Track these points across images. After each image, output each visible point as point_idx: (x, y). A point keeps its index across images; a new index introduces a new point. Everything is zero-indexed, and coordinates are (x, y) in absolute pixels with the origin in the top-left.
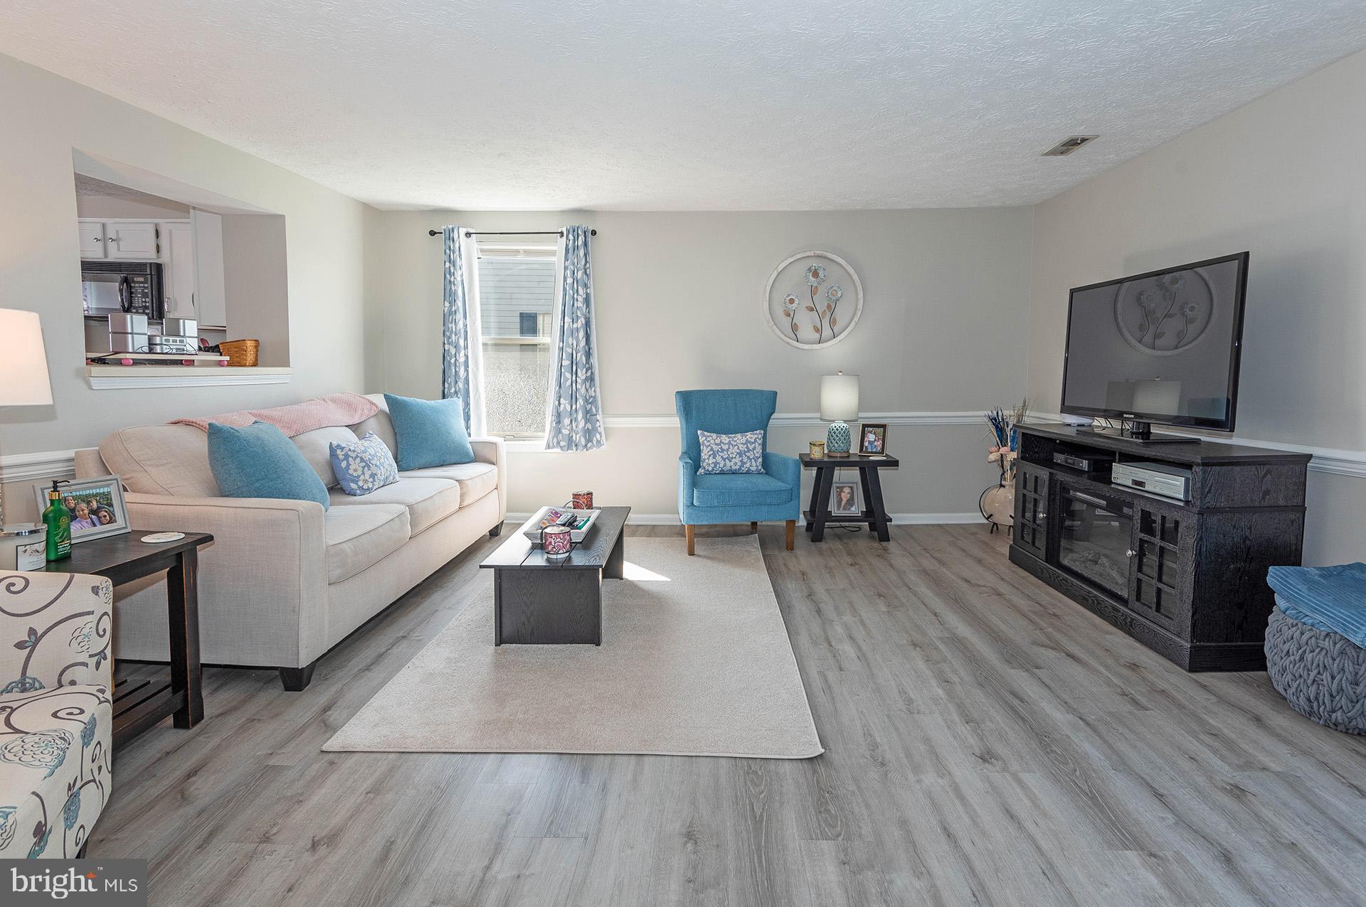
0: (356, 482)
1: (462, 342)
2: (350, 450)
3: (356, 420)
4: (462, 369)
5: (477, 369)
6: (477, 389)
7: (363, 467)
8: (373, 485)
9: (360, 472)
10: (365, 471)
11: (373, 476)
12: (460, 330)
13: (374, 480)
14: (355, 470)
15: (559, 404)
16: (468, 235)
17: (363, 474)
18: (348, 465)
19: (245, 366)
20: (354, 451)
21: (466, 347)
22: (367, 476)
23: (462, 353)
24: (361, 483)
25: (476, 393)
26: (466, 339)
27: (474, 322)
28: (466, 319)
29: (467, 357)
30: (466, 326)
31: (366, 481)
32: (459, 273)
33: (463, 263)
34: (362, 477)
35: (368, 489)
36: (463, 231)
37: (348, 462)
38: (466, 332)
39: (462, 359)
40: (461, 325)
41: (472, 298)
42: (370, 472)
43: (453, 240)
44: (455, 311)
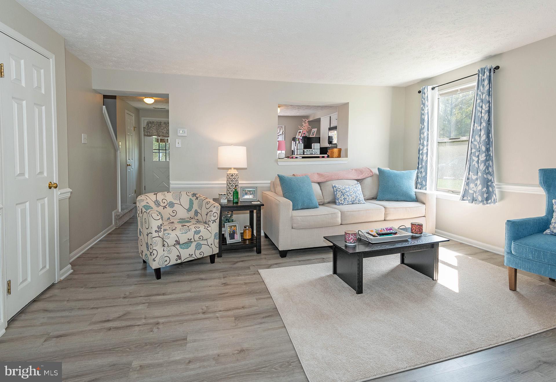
0: (338, 200)
1: (425, 143)
2: (338, 188)
3: (359, 178)
4: (425, 156)
5: (433, 156)
6: (432, 166)
7: (341, 195)
8: (344, 202)
9: (340, 197)
10: (342, 196)
11: (345, 199)
12: (425, 136)
13: (345, 201)
14: (338, 196)
15: (469, 174)
16: (433, 89)
17: (341, 197)
18: (337, 193)
19: (333, 158)
20: (339, 189)
21: (427, 145)
22: (342, 199)
23: (425, 148)
24: (339, 201)
25: (431, 168)
26: (428, 141)
27: (432, 132)
28: (428, 131)
29: (427, 149)
30: (428, 134)
31: (341, 200)
32: (426, 109)
33: (429, 103)
34: (340, 199)
35: (342, 204)
36: (430, 88)
37: (337, 192)
38: (428, 137)
39: (425, 151)
40: (425, 134)
41: (432, 120)
42: (344, 197)
43: (425, 93)
44: (423, 128)
